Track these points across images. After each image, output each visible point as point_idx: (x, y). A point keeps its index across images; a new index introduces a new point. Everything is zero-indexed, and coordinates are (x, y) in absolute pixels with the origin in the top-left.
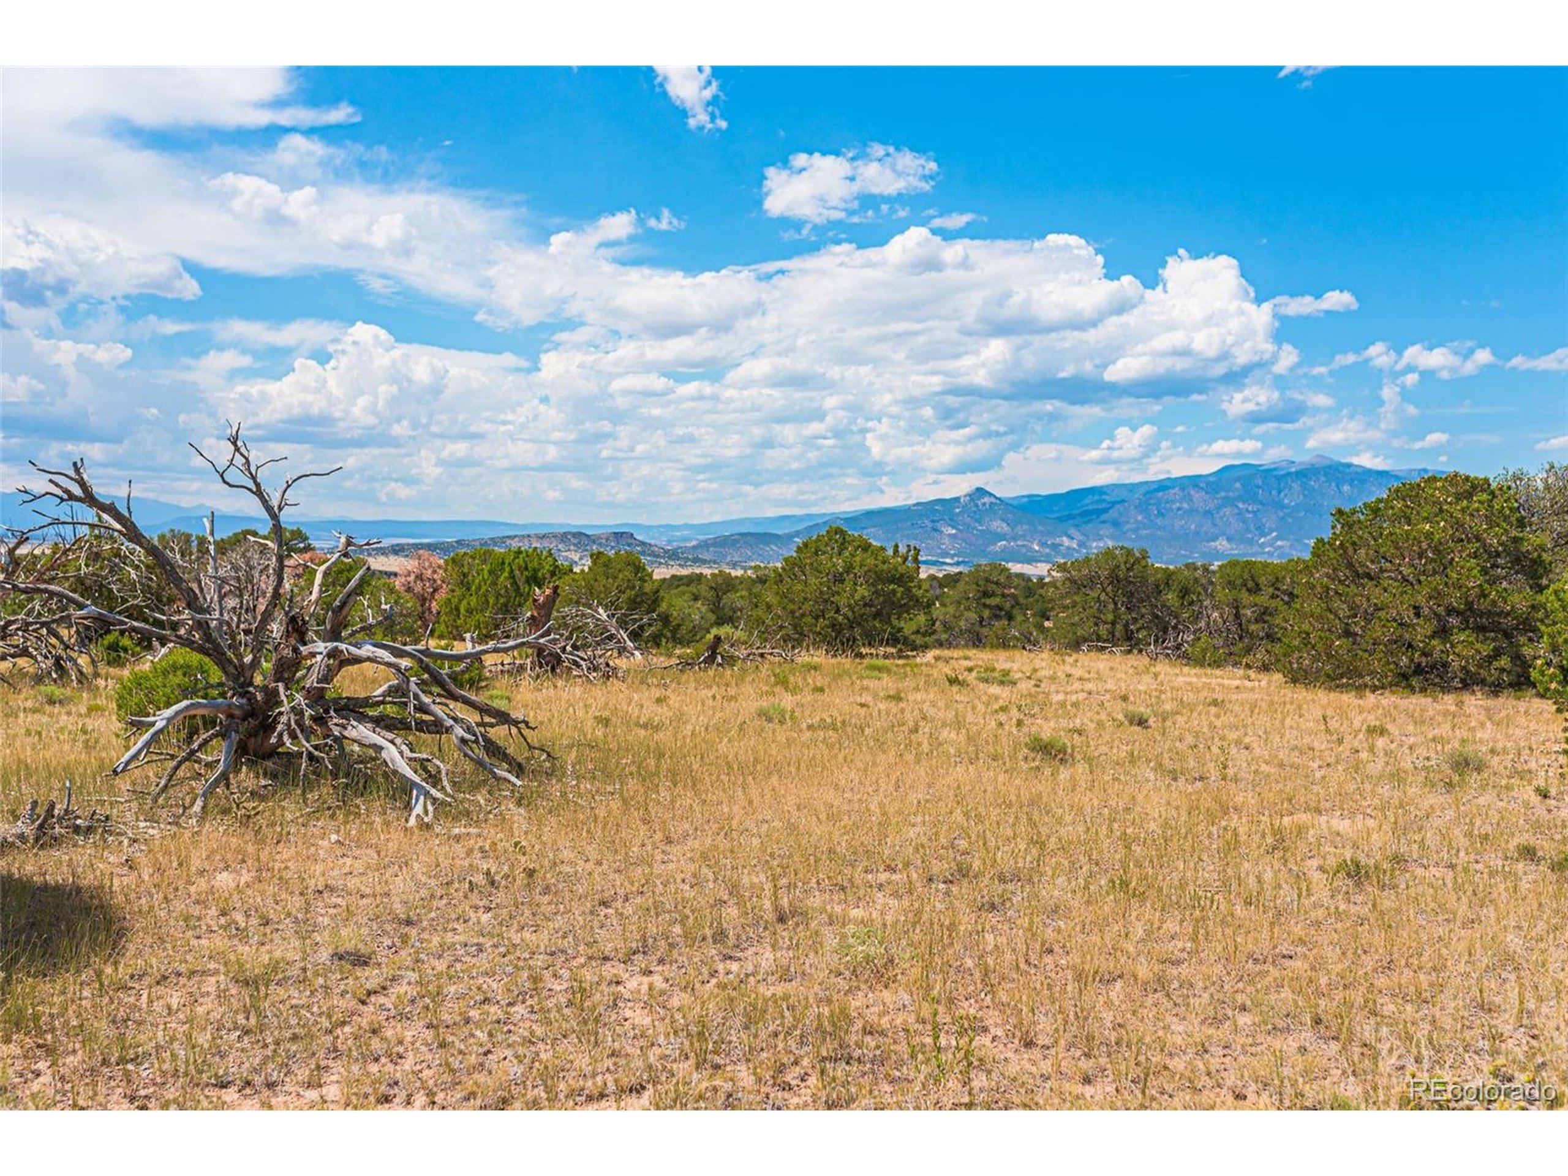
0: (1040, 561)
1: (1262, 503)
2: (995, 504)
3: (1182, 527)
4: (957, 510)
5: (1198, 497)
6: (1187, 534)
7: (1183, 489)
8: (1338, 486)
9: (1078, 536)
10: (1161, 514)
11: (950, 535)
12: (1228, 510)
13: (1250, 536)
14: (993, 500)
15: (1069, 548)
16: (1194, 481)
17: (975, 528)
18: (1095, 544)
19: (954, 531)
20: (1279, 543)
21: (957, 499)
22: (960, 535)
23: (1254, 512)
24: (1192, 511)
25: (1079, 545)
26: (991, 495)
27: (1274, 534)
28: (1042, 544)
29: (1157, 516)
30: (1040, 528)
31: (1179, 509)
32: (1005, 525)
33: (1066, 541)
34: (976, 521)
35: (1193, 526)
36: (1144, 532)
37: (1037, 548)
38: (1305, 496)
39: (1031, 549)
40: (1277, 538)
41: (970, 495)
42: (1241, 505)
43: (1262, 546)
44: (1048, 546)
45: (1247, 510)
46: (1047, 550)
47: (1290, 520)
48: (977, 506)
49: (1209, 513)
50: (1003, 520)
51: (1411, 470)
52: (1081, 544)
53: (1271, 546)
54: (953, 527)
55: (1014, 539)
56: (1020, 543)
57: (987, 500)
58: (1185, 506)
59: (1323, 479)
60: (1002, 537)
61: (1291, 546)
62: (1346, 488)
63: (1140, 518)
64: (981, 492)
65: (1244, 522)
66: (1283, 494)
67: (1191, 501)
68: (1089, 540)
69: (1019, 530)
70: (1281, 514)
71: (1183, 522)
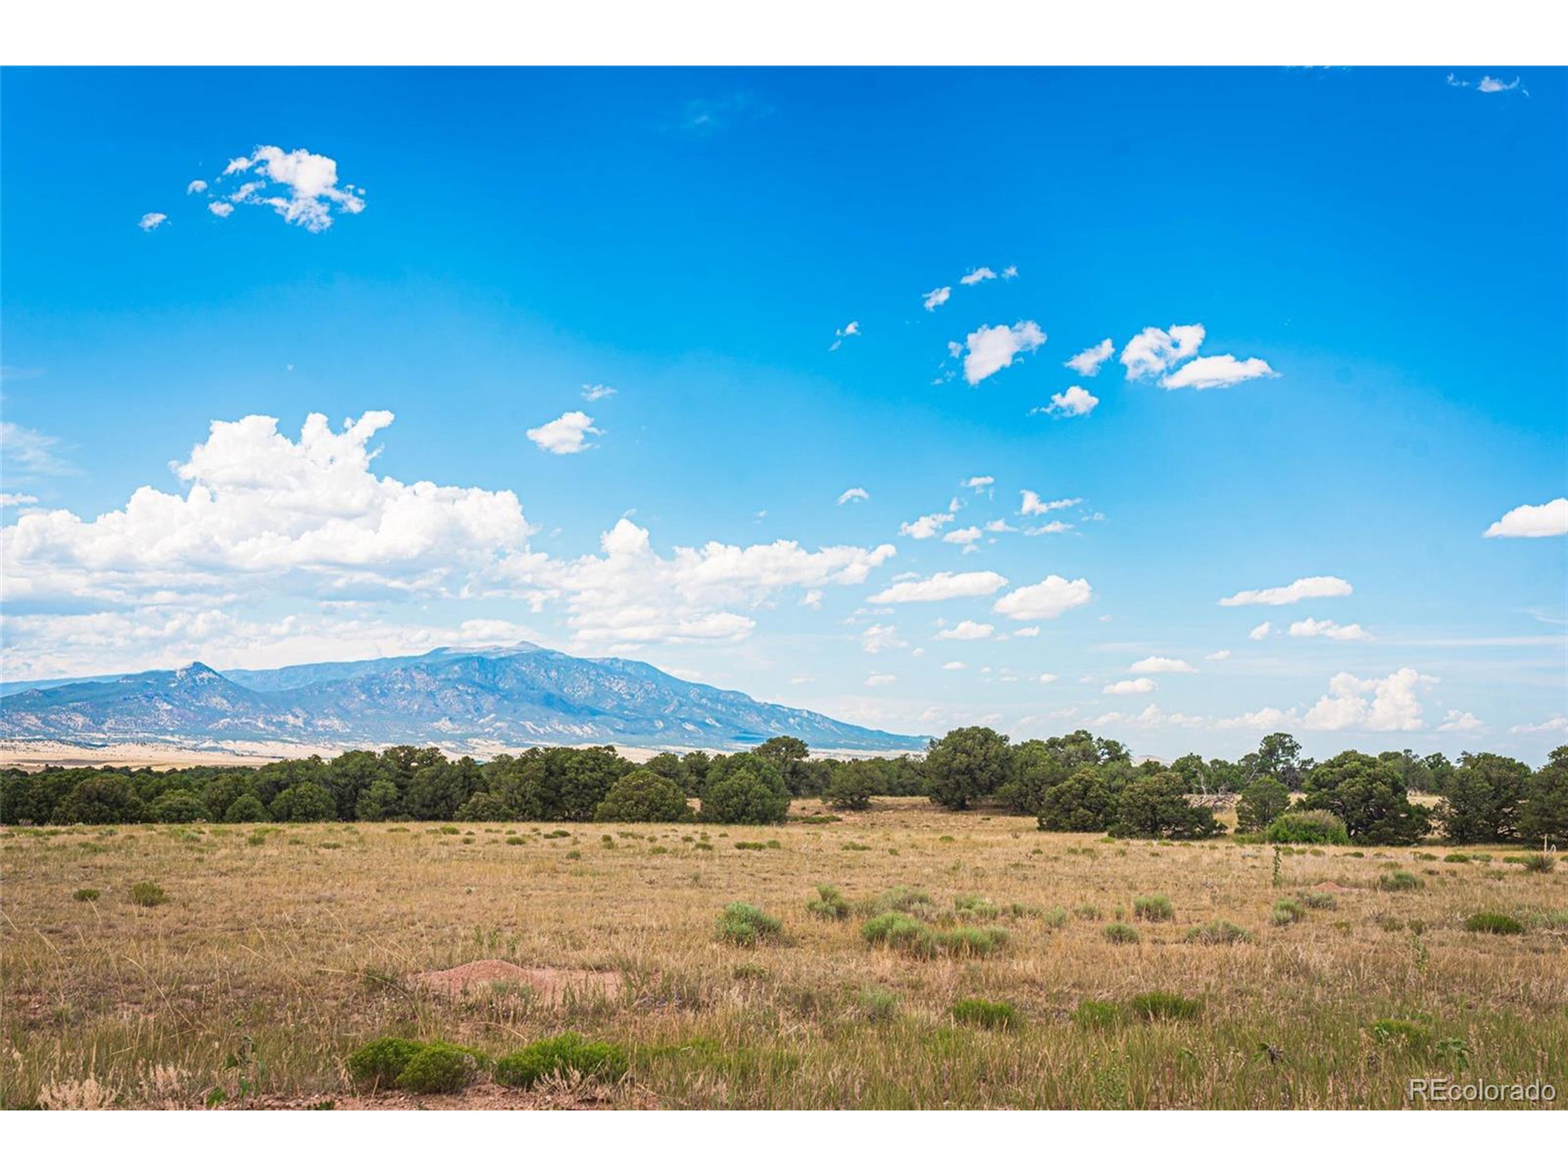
0: (269, 739)
1: (480, 686)
2: (214, 680)
3: (405, 707)
4: (173, 685)
5: (420, 678)
6: (411, 714)
7: (404, 669)
8: (546, 671)
9: (305, 715)
10: (383, 694)
11: (167, 711)
12: (448, 692)
13: (470, 716)
14: (212, 675)
15: (294, 726)
16: (415, 663)
17: (192, 704)
18: (320, 723)
19: (170, 707)
20: (498, 724)
21: (172, 673)
22: (175, 711)
23: (472, 694)
24: (414, 692)
25: (305, 724)
26: (209, 670)
27: (493, 715)
28: (268, 722)
29: (380, 696)
30: (263, 705)
31: (402, 689)
32: (225, 702)
33: (291, 719)
34: (194, 696)
35: (416, 707)
36: (369, 712)
37: (262, 726)
38: (517, 680)
39: (256, 727)
40: (496, 720)
41: (187, 670)
42: (460, 687)
43: (482, 726)
44: (273, 724)
45: (467, 692)
46: (273, 728)
48: (194, 681)
49: (431, 694)
50: (223, 697)
51: (605, 659)
52: (307, 723)
53: (491, 726)
54: (168, 703)
55: (236, 716)
56: (244, 720)
57: (205, 675)
58: (407, 686)
59: (533, 665)
60: (223, 714)
61: (509, 727)
62: (553, 674)
63: (363, 697)
64: (198, 667)
65: (464, 703)
66: (498, 678)
67: (413, 682)
68: (313, 718)
69: (240, 707)
70: (498, 696)
71: (406, 702)
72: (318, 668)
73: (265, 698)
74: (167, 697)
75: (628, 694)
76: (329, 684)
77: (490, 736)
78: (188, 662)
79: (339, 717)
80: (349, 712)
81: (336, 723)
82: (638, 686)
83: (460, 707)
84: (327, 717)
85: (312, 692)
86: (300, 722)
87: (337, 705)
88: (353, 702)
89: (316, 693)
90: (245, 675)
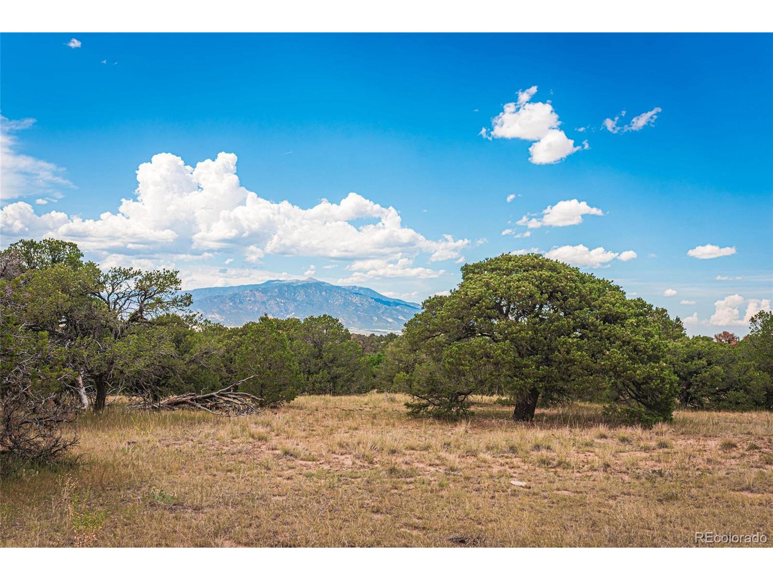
1: (288, 299)
3: (251, 309)
6: (254, 312)
7: (251, 291)
8: (320, 292)
12: (272, 302)
13: (282, 314)
18: (210, 316)
23: (284, 303)
27: (293, 313)
29: (239, 303)
31: (250, 300)
35: (256, 309)
36: (233, 311)
38: (306, 296)
42: (278, 299)
45: (281, 302)
47: (300, 307)
49: (264, 303)
51: (351, 286)
58: (252, 299)
59: (314, 289)
62: (324, 293)
63: (231, 304)
66: (296, 295)
67: (255, 297)
68: (207, 314)
70: (296, 304)
71: (251, 307)
75: (360, 303)
76: (215, 298)
80: (224, 311)
82: (365, 300)
84: (213, 313)
85: (207, 301)
87: (218, 308)
88: (225, 306)
89: (209, 301)
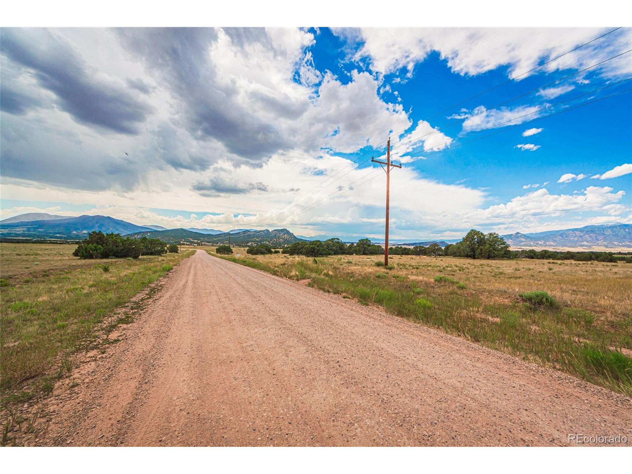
0: (534, 247)
2: (522, 235)
4: (512, 237)
9: (543, 241)
10: (566, 237)
16: (576, 230)
17: (517, 240)
21: (512, 234)
22: (513, 241)
24: (575, 236)
28: (534, 243)
30: (533, 240)
33: (540, 242)
39: (531, 244)
40: (603, 242)
41: (515, 234)
43: (598, 243)
48: (517, 236)
50: (524, 238)
55: (526, 242)
56: (528, 243)
57: (519, 234)
60: (523, 242)
61: (608, 243)
64: (518, 233)
65: (592, 238)
69: (528, 240)
72: (549, 232)
73: (534, 238)
74: (511, 239)
77: (601, 246)
78: (516, 232)
79: (553, 242)
81: (552, 243)
83: (590, 239)
86: (542, 243)
90: (532, 234)
